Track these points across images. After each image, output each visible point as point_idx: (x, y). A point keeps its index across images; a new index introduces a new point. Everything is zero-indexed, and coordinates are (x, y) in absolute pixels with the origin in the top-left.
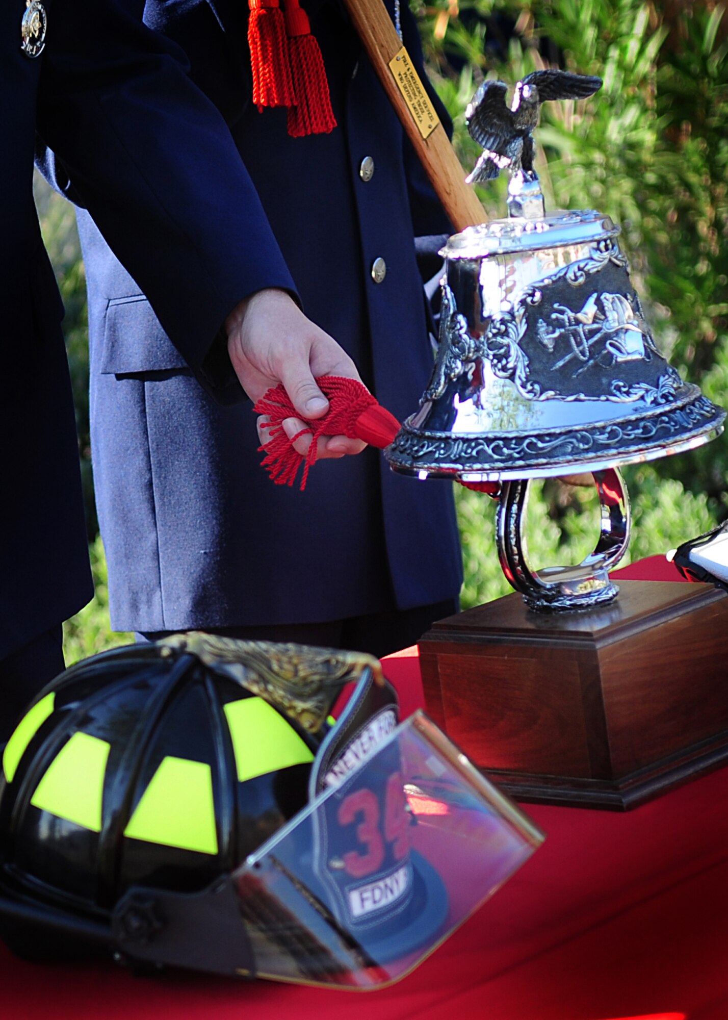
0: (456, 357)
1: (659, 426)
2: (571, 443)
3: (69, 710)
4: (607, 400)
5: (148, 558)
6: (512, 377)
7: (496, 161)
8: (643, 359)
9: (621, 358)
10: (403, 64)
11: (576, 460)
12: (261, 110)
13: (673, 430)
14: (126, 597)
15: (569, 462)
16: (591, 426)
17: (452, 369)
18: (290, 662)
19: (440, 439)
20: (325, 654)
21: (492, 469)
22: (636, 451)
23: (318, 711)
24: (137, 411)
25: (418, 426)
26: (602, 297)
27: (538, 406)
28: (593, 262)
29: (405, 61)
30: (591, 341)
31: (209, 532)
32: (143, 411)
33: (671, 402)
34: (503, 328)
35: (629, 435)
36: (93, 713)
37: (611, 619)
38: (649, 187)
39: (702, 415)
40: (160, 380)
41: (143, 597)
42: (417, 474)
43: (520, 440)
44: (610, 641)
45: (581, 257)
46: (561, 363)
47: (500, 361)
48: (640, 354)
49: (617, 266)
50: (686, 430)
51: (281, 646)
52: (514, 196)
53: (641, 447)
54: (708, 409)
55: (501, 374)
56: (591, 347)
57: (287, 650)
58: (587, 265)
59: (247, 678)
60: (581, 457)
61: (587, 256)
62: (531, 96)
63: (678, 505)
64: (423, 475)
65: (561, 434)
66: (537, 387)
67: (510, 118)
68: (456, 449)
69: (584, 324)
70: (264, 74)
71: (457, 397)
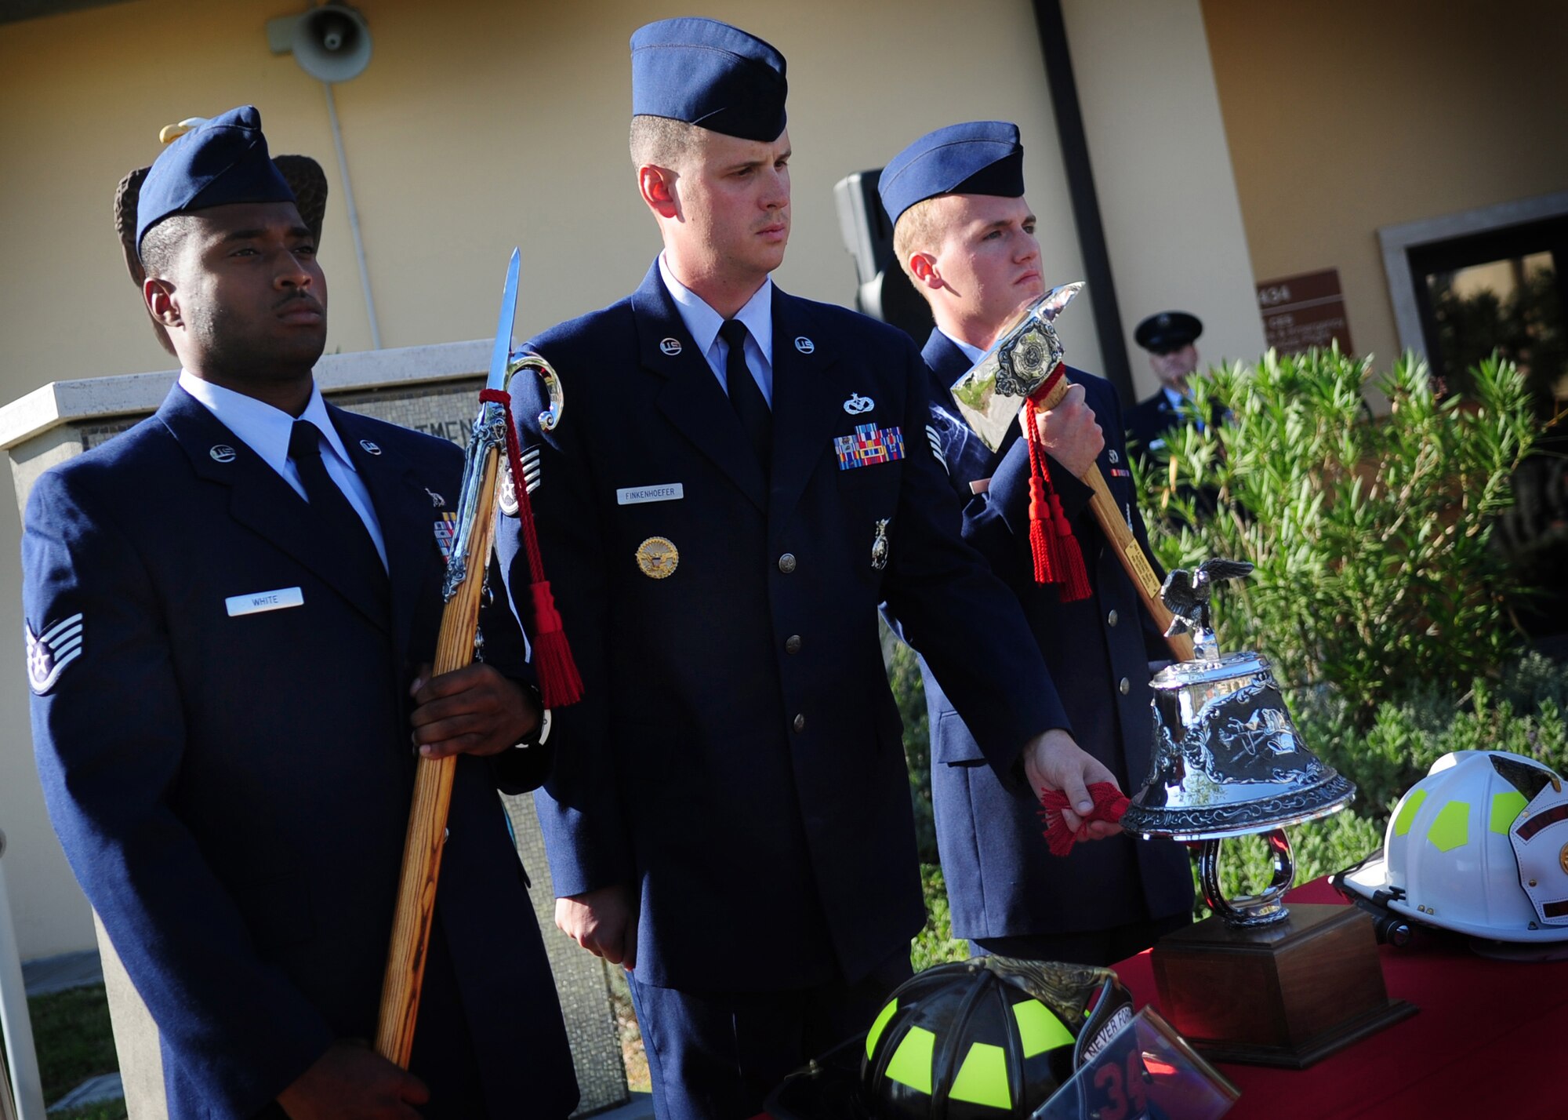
0: (1164, 755)
1: (1307, 799)
2: (1247, 813)
3: (909, 1009)
4: (1271, 782)
5: (976, 888)
6: (1203, 768)
7: (1184, 621)
8: (1294, 753)
9: (1278, 753)
10: (1134, 550)
11: (1251, 825)
12: (1040, 585)
13: (1317, 801)
14: (961, 916)
15: (1246, 826)
16: (1260, 800)
17: (1162, 764)
18: (1056, 975)
19: (1156, 812)
20: (1078, 969)
21: (1193, 833)
22: (1292, 817)
23: (1077, 1009)
24: (963, 788)
25: (1139, 802)
26: (1262, 712)
27: (1224, 787)
28: (1255, 688)
29: (1136, 548)
30: (1256, 742)
31: (1016, 870)
32: (968, 787)
33: (1315, 782)
34: (1195, 735)
35: (1287, 806)
36: (925, 1011)
37: (1286, 934)
38: (1319, 601)
39: (1338, 789)
40: (979, 766)
41: (973, 915)
42: (1142, 836)
43: (1211, 811)
44: (1283, 949)
45: (1246, 685)
46: (1236, 758)
47: (1194, 758)
48: (1292, 749)
49: (1272, 689)
50: (1327, 801)
51: (1049, 963)
52: (1198, 645)
53: (1295, 814)
54: (1342, 785)
55: (1196, 766)
56: (1256, 746)
57: (1054, 966)
58: (1250, 690)
59: (1026, 986)
60: (1254, 822)
61: (1251, 684)
62: (1205, 579)
63: (1352, 826)
64: (1146, 837)
65: (1239, 807)
66: (1220, 775)
67: (1192, 593)
68: (1168, 819)
69: (1251, 730)
70: (1042, 562)
71: (1166, 784)
